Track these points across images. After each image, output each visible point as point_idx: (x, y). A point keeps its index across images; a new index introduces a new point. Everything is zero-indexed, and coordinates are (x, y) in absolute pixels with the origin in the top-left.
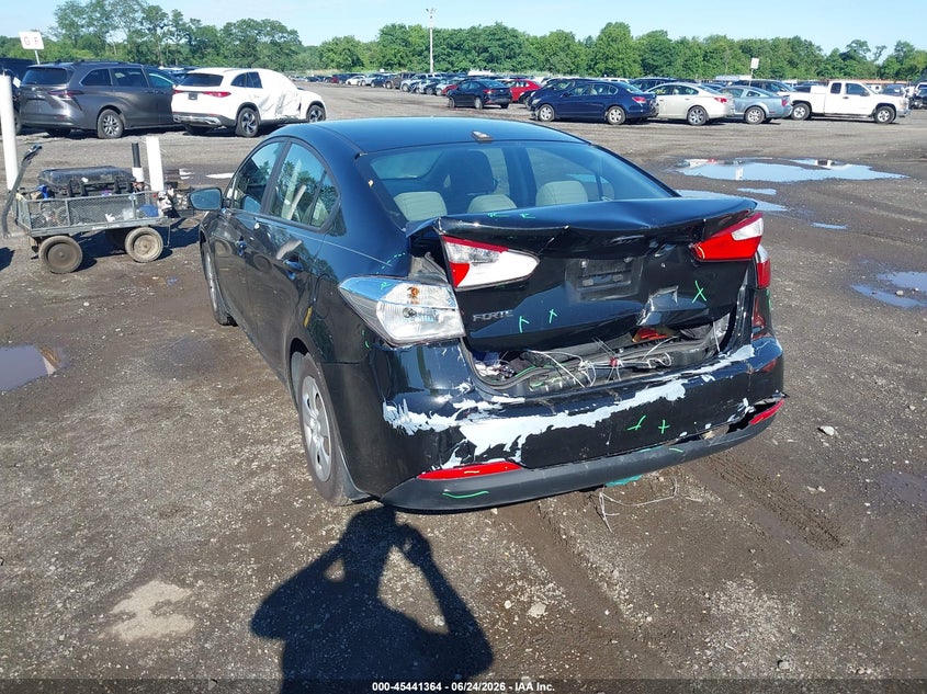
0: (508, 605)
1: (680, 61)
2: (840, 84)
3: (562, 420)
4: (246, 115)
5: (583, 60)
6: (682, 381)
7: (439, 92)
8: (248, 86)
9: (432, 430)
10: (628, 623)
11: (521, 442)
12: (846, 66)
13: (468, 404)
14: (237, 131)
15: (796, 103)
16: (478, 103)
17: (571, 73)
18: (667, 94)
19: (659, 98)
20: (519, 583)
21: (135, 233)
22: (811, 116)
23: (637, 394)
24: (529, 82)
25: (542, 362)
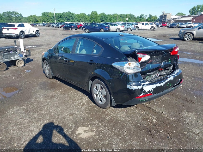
0: (149, 120)
1: (108, 19)
2: (144, 23)
3: (159, 85)
4: (22, 33)
5: (88, 19)
6: (173, 76)
7: (59, 27)
8: (21, 27)
9: (138, 89)
10: (170, 120)
11: (153, 89)
12: (140, 19)
13: (143, 84)
14: (20, 37)
15: (136, 27)
16: (70, 29)
17: (86, 22)
18: (112, 26)
19: (110, 27)
20: (148, 117)
21: (18, 61)
22: (139, 29)
23: (168, 79)
24: (80, 24)
25: (149, 75)
